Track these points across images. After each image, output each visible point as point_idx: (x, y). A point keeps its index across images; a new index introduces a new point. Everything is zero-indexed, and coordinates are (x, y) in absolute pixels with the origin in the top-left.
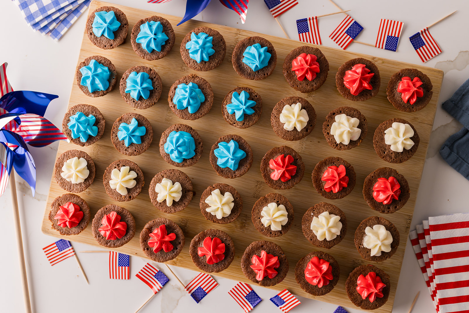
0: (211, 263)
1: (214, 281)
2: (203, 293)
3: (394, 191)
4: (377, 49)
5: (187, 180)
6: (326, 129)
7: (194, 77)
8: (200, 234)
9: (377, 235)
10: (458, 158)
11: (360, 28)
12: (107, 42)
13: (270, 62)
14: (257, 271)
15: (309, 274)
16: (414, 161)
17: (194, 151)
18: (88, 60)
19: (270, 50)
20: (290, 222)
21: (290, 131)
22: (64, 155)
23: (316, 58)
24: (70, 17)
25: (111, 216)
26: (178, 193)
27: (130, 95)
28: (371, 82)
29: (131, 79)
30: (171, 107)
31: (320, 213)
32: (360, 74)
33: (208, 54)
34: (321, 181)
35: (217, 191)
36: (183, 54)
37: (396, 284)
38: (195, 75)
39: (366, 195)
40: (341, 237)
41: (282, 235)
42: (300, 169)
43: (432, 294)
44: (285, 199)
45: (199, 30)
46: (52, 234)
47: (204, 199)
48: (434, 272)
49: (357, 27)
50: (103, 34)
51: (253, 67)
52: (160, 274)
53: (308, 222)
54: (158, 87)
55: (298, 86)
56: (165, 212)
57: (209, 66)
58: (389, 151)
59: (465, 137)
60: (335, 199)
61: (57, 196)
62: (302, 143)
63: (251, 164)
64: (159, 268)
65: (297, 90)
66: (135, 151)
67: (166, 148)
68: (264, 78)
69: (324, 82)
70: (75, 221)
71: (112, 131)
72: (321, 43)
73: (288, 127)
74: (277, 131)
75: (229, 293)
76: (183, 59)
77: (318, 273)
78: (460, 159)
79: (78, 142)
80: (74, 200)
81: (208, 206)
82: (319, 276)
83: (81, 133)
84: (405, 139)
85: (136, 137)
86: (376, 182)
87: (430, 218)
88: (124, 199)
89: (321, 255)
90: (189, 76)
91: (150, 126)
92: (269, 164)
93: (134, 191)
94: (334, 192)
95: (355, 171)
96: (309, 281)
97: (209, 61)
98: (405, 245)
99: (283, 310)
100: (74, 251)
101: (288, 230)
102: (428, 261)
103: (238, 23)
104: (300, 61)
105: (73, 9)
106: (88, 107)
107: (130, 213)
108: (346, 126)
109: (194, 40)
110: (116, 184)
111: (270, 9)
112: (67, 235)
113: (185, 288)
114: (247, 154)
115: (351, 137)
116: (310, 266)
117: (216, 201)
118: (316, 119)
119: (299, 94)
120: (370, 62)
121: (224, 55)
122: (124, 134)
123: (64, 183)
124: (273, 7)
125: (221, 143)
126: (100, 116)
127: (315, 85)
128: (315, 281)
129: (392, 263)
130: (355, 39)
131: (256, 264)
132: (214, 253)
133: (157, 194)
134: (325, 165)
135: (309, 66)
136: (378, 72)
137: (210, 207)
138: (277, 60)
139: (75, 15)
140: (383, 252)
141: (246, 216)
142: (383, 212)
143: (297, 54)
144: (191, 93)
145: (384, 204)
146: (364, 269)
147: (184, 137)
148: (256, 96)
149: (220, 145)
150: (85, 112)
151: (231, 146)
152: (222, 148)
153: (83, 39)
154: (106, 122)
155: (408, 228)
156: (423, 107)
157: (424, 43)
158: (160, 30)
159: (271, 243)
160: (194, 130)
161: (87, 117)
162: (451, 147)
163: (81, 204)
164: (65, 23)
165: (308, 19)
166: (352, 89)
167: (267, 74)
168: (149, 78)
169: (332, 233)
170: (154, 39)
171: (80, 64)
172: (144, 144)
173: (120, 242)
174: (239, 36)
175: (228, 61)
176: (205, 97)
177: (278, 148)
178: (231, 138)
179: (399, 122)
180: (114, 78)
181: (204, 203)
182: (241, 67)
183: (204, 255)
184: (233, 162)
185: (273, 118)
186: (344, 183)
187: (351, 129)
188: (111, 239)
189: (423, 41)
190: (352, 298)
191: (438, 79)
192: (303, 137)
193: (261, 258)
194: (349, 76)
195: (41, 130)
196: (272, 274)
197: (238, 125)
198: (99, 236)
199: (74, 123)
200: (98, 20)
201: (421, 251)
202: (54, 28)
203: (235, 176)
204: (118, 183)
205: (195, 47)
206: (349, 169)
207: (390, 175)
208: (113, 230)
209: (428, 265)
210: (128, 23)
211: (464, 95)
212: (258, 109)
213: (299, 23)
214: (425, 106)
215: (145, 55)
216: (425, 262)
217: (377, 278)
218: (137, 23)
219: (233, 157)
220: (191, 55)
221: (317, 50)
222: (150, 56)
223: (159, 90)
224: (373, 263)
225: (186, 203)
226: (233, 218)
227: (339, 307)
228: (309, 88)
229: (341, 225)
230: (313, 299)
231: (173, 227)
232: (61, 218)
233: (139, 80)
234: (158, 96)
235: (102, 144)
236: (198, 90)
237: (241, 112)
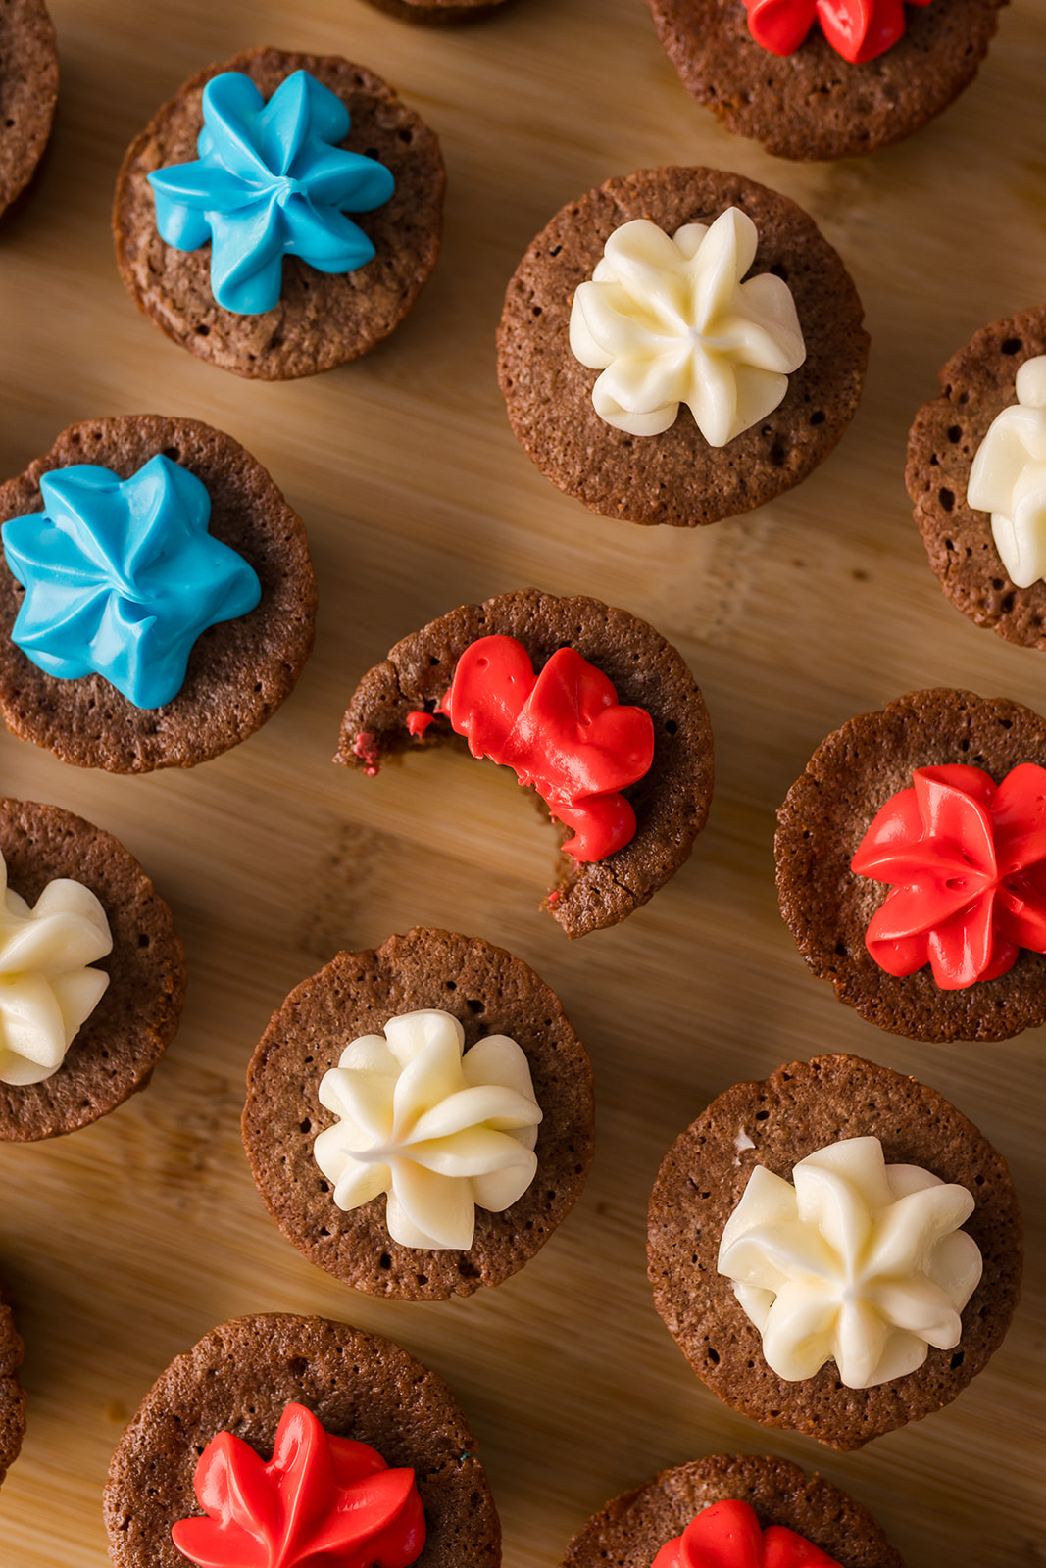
6: (934, 461)
20: (549, 1187)
21: (646, 442)
31: (804, 1142)
34: (849, 883)
40: (956, 1362)
41: (474, 1287)
44: (533, 989)
53: (701, 1209)
55: (745, 99)
60: (943, 1037)
62: (726, 569)
63: (289, 676)
65: (740, 125)
69: (960, 84)
73: (628, 400)
74: (540, 433)
89: (780, 1493)
94: (944, 980)
101: (528, 1252)
114: (269, 589)
119: (746, 157)
125: (70, 473)
127: (882, 105)
131: (224, 1518)
134: (894, 750)
148: (405, 135)
149: (60, 483)
152: (65, 511)
159: (373, 1343)
169: (891, 1326)
178: (156, 444)
184: (137, 630)
185: (514, 324)
186: (1033, 919)
192: (740, 508)
193: (269, 1470)
197: (227, 348)
203: (152, 755)
212: (403, 235)
219: (145, 590)
226: (86, 1103)
228: (831, 120)
229: (969, 1266)
237: (260, 228)
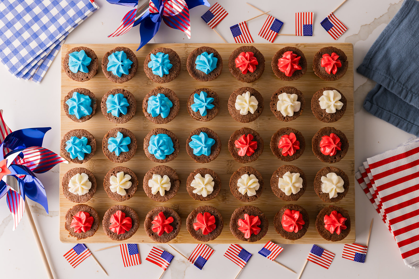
0: (206, 233)
1: (210, 248)
2: (204, 260)
3: (336, 144)
4: (297, 36)
5: (173, 172)
6: (273, 107)
7: (160, 89)
8: (192, 213)
9: (331, 181)
10: (378, 108)
11: (280, 24)
12: (83, 75)
13: (218, 65)
14: (244, 231)
15: (285, 224)
16: (346, 118)
17: (173, 147)
18: (71, 94)
19: (216, 55)
20: (261, 186)
21: (246, 115)
22: (67, 174)
23: (253, 54)
24: (46, 62)
25: (117, 214)
26: (168, 183)
27: (111, 114)
28: (300, 64)
29: (110, 101)
30: (147, 116)
31: (283, 174)
32: (290, 59)
33: (168, 68)
34: (279, 149)
35: (198, 176)
36: (147, 72)
37: (354, 217)
38: (160, 87)
39: (315, 152)
40: (303, 189)
41: (257, 198)
42: (260, 143)
43: (383, 218)
44: (253, 169)
45: (156, 51)
46: (70, 241)
47: (189, 183)
48: (381, 200)
49: (278, 23)
50: (79, 70)
51: (205, 71)
52: (165, 254)
53: (275, 184)
54: (133, 103)
55: (243, 79)
56: (161, 201)
57: (170, 78)
58: (325, 114)
59: (380, 90)
60: (292, 160)
61: (68, 209)
62: (256, 123)
63: (220, 148)
64: (163, 249)
65: (244, 81)
66: (125, 158)
67: (150, 150)
68: (216, 78)
69: (263, 71)
70: (88, 225)
71: (103, 146)
72: (253, 41)
73: (244, 112)
74: (236, 117)
75: (224, 255)
76: (148, 76)
77: (293, 221)
78: (380, 108)
79: (77, 161)
80: (84, 209)
81: (194, 189)
82: (294, 224)
83: (78, 153)
84: (335, 102)
85: (124, 147)
86: (320, 140)
87: (368, 159)
88: (124, 199)
89: (291, 207)
90: (156, 88)
91: (133, 135)
92: (235, 145)
93: (131, 190)
94: (290, 155)
95: (303, 135)
96: (286, 230)
97: (169, 74)
98: (354, 184)
99: (271, 259)
100: (90, 252)
101: (261, 193)
102: (374, 193)
103: (184, 39)
104: (242, 59)
105: (47, 55)
106: (79, 131)
107: (132, 208)
108: (288, 102)
109: (154, 59)
110: (116, 188)
111: (207, 23)
112: (83, 239)
113: (188, 260)
114: (216, 141)
115: (294, 109)
116: (285, 218)
117: (200, 183)
118: (263, 101)
119: (245, 85)
120: (295, 48)
121: (180, 66)
122: (114, 146)
123: (72, 197)
124: (209, 21)
125: (193, 136)
126: (91, 136)
127: (257, 75)
128: (292, 228)
129: (347, 201)
130: (279, 33)
131: (242, 226)
132: (207, 225)
133: (151, 189)
134: (279, 135)
135: (249, 61)
136: (303, 55)
137: (196, 189)
138: (223, 62)
139: (50, 60)
140: (338, 193)
141: (225, 190)
142: (332, 162)
143: (237, 54)
144: (161, 102)
145: (331, 156)
146: (327, 210)
147: (162, 138)
148: (213, 93)
149: (193, 138)
150: (77, 135)
151: (202, 137)
152: (195, 140)
153: (62, 77)
154: (96, 140)
155: (353, 170)
156: (344, 75)
157: (332, 25)
158: (125, 58)
159: (250, 206)
160: (169, 131)
161: (80, 139)
162: (371, 101)
163: (90, 211)
164: (43, 68)
165: (239, 24)
166: (287, 72)
167: (218, 74)
168: (124, 97)
169: (296, 187)
170: (122, 65)
171: (65, 98)
172: (131, 151)
173: (128, 234)
174: (188, 49)
175: (183, 70)
176: (173, 103)
177: (239, 130)
178: (200, 131)
179: (328, 90)
180: (95, 104)
181: (190, 187)
182: (196, 73)
183: (199, 229)
184: (206, 149)
185: (229, 108)
186: (297, 147)
187: (293, 103)
188: (121, 233)
189: (331, 23)
190: (323, 235)
191: (350, 50)
192: (256, 118)
193: (245, 220)
194: (282, 62)
195: (40, 159)
196: (257, 231)
197: (203, 119)
198: (111, 233)
199: (71, 146)
200: (72, 59)
201: (367, 187)
202: (34, 73)
203: (210, 160)
204: (117, 187)
205: (156, 65)
206: (298, 135)
207: (330, 133)
208: (122, 225)
209: (375, 196)
210: (97, 57)
211: (371, 59)
212: (216, 103)
213: (233, 29)
214: (345, 74)
215: (116, 80)
216: (372, 194)
217: (339, 215)
218: (104, 55)
219: (206, 145)
220: (154, 72)
221: (252, 47)
222: (121, 80)
223: (134, 105)
224: (332, 204)
225: (176, 191)
226: (216, 194)
227: (314, 246)
228: (252, 78)
229: (301, 180)
230: (292, 244)
231: (169, 212)
232: (76, 226)
233: (116, 100)
234: (134, 110)
235: (96, 159)
236: (166, 98)
237: (204, 108)
